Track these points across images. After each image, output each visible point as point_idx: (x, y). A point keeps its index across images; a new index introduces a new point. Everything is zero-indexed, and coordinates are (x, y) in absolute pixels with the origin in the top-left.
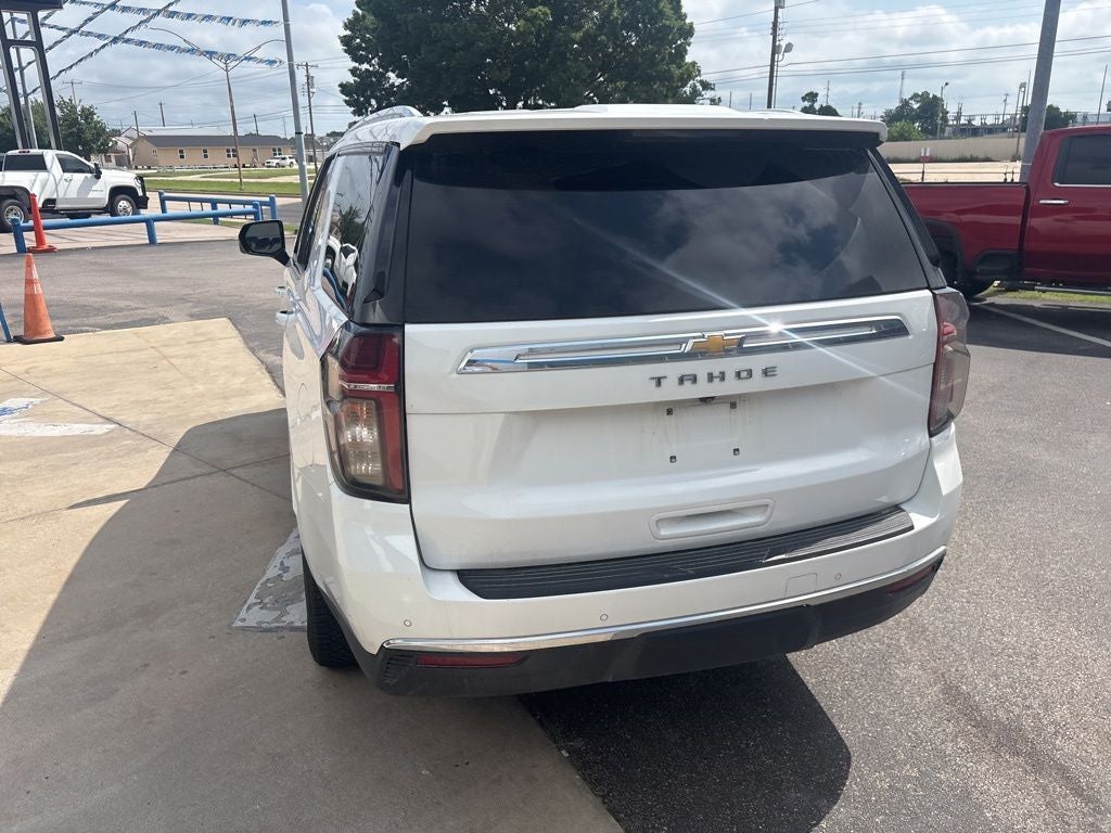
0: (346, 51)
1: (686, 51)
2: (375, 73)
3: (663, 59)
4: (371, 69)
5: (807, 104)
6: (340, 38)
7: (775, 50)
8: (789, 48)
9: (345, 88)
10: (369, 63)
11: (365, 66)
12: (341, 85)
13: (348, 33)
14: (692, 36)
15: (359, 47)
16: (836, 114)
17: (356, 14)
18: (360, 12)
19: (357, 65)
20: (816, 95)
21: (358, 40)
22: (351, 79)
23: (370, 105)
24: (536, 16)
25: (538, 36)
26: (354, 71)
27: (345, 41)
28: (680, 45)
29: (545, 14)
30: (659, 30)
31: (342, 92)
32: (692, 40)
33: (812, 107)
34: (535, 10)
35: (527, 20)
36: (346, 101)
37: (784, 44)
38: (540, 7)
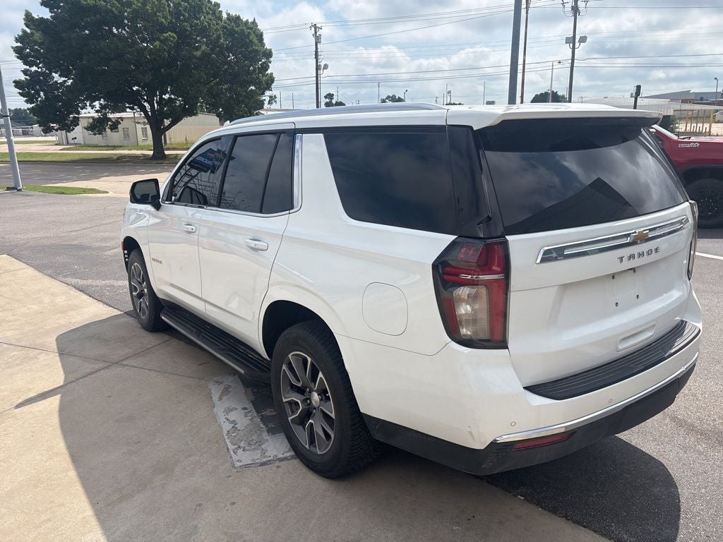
0: (18, 57)
1: (269, 66)
2: (43, 74)
3: (254, 70)
4: (40, 70)
5: (328, 100)
6: (12, 48)
7: (318, 68)
8: (326, 67)
9: (18, 84)
10: (37, 66)
11: (34, 69)
12: (15, 82)
13: (19, 44)
14: (271, 57)
15: (29, 55)
16: (344, 105)
17: (24, 31)
18: (28, 31)
19: (28, 67)
20: (333, 95)
21: (28, 50)
22: (23, 77)
23: (40, 96)
24: (167, 39)
25: (169, 53)
26: (25, 72)
27: (17, 50)
28: (264, 63)
29: (173, 37)
30: (250, 52)
31: (16, 87)
32: (271, 59)
33: (331, 102)
34: (165, 35)
35: (161, 41)
36: (20, 93)
37: (322, 64)
38: (170, 33)
